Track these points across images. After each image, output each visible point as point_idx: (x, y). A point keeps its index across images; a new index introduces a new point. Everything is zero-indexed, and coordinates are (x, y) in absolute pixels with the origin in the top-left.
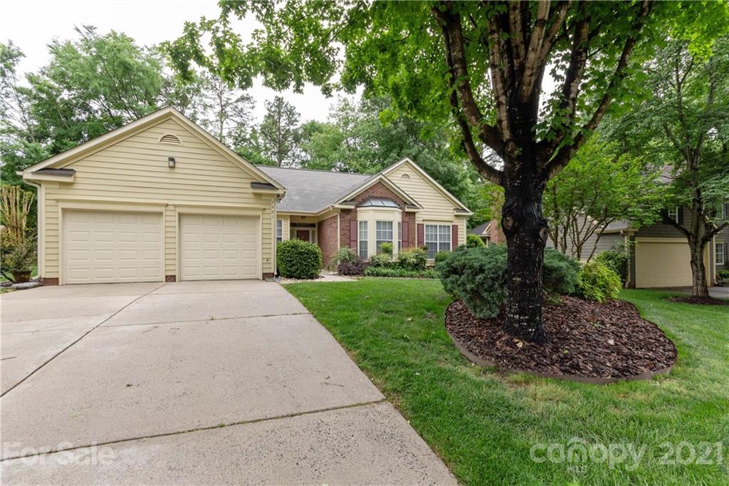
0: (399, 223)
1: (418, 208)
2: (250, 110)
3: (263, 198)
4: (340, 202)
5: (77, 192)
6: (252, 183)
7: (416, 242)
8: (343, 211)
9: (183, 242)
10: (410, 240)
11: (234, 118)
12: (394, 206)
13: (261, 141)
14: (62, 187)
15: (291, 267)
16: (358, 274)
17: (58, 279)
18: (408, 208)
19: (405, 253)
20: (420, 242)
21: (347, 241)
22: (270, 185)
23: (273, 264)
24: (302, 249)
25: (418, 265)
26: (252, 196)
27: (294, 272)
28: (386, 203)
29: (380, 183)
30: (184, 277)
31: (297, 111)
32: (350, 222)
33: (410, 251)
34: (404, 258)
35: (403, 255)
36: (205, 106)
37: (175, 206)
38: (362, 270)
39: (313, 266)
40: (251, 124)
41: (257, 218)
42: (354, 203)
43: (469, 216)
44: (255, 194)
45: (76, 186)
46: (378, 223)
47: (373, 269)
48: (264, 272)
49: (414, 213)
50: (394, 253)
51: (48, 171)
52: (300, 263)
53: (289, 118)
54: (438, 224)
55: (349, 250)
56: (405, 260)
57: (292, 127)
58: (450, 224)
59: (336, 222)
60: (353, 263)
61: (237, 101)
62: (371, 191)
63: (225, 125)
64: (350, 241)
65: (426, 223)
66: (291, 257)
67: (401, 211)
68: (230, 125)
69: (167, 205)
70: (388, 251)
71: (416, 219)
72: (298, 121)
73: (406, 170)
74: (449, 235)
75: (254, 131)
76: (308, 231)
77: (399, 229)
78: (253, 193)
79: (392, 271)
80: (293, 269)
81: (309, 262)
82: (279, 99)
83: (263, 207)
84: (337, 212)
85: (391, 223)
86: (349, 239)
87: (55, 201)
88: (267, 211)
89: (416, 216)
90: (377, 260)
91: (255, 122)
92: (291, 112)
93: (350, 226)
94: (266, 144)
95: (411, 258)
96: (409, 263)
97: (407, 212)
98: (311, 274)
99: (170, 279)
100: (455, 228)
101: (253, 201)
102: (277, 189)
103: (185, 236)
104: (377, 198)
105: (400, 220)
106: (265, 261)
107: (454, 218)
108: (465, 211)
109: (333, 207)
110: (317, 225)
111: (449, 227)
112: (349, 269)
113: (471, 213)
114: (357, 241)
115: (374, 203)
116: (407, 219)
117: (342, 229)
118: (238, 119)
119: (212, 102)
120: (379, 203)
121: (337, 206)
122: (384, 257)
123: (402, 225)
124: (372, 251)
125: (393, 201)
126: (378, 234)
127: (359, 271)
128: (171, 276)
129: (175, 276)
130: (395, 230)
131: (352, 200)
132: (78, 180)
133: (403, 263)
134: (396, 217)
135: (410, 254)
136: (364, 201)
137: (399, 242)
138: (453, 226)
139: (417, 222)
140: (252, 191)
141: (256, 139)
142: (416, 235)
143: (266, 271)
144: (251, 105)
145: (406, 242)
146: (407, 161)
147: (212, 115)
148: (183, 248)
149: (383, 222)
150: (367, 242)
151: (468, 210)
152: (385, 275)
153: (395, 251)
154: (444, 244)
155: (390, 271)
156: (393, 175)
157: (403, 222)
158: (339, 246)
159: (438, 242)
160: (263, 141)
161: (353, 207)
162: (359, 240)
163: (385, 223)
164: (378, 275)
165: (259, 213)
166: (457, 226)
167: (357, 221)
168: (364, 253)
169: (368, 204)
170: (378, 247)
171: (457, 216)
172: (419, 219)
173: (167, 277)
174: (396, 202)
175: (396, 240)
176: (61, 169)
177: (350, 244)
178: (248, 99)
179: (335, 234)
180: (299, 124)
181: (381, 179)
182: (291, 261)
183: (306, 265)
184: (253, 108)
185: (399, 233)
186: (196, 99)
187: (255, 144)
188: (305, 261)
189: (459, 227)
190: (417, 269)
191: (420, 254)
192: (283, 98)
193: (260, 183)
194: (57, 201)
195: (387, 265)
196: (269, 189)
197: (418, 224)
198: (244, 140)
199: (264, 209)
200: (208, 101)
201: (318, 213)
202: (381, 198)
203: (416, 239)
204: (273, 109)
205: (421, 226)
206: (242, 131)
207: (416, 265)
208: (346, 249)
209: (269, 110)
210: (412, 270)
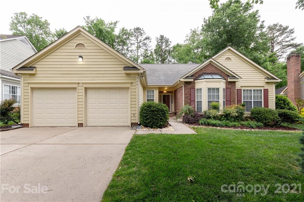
0: (224, 89)
1: (238, 79)
2: (149, 43)
3: (132, 76)
4: (184, 77)
5: (37, 79)
6: (125, 67)
7: (236, 101)
8: (186, 83)
9: (88, 104)
10: (232, 100)
11: (143, 48)
12: (220, 78)
13: (155, 56)
14: (30, 76)
15: (146, 120)
16: (194, 123)
17: (29, 124)
18: (230, 79)
19: (228, 109)
20: (239, 101)
21: (189, 101)
22: (135, 67)
23: (137, 117)
24: (154, 108)
25: (239, 117)
26: (125, 75)
27: (148, 124)
28: (215, 77)
29: (210, 64)
30: (89, 124)
31: (170, 40)
32: (190, 89)
33: (233, 108)
34: (228, 112)
35: (228, 110)
36: (132, 44)
37: (83, 83)
38: (198, 121)
39: (161, 119)
40: (150, 49)
41: (128, 88)
42: (193, 78)
43: (277, 82)
44: (127, 74)
45: (37, 76)
46: (209, 89)
47: (205, 120)
48: (132, 122)
49: (235, 82)
50: (220, 109)
51: (23, 69)
52: (152, 118)
53: (166, 44)
54: (252, 89)
55: (189, 107)
56: (229, 114)
57: (168, 48)
58: (262, 89)
59: (182, 90)
60: (192, 116)
61: (144, 40)
62: (204, 69)
63: (139, 51)
64: (191, 101)
65: (243, 88)
66: (146, 114)
67: (225, 81)
68: (141, 51)
69: (79, 83)
70: (216, 108)
71: (236, 86)
72: (170, 45)
73: (229, 55)
74: (261, 96)
75: (151, 52)
76: (169, 95)
77: (224, 93)
78: (125, 73)
79: (219, 122)
80: (147, 122)
81: (158, 117)
82: (162, 36)
83: (131, 81)
84: (183, 84)
85: (218, 89)
86: (190, 99)
87: (27, 84)
88: (134, 84)
89: (236, 84)
90: (208, 114)
91: (151, 48)
92: (167, 41)
93: (190, 92)
94: (156, 58)
95: (233, 112)
96: (232, 117)
97: (229, 82)
98: (160, 125)
99: (80, 125)
100: (266, 91)
101: (125, 78)
102: (139, 70)
103: (89, 101)
104: (208, 74)
105: (225, 87)
106: (132, 115)
107: (265, 84)
108: (275, 79)
109: (179, 80)
110: (174, 92)
111: (261, 90)
112: (189, 120)
113: (279, 80)
114: (195, 101)
115: (206, 77)
116: (229, 86)
117: (185, 94)
118: (145, 48)
119: (134, 42)
120: (210, 77)
121: (182, 80)
122: (213, 112)
123: (226, 90)
124: (205, 107)
125: (219, 75)
126: (209, 96)
127: (196, 121)
128: (81, 124)
129: (82, 124)
130: (221, 94)
131: (191, 76)
132: (38, 72)
133: (227, 116)
134: (221, 85)
135: (233, 110)
136: (200, 76)
137: (224, 101)
138: (264, 89)
139: (237, 88)
140: (124, 72)
141: (152, 56)
142: (236, 97)
143: (133, 122)
144: (150, 41)
145: (228, 101)
146: (229, 49)
147: (134, 47)
148: (88, 107)
149: (212, 89)
150: (201, 102)
151: (277, 78)
152: (214, 125)
153: (221, 108)
154: (257, 102)
155: (218, 122)
156: (219, 59)
157: (226, 88)
158: (184, 104)
159: (253, 101)
160: (155, 57)
161: (192, 80)
162: (196, 100)
163: (213, 89)
164: (209, 125)
165: (129, 85)
166: (268, 89)
167: (195, 89)
168: (200, 108)
169: (203, 77)
170: (209, 105)
171: (267, 83)
172: (238, 86)
173: (79, 124)
174: (221, 76)
175: (221, 100)
176: (30, 67)
177: (190, 103)
178: (148, 38)
179: (182, 96)
180: (171, 46)
181: (211, 61)
182: (146, 116)
183: (156, 119)
184: (150, 42)
185: (224, 95)
186: (128, 41)
187: (152, 58)
188: (156, 116)
189: (269, 90)
190: (238, 120)
191: (240, 109)
192: (163, 36)
193: (129, 67)
194: (29, 83)
195: (215, 118)
196: (134, 70)
197: (237, 89)
198: (147, 56)
199: (132, 83)
200: (132, 42)
201: (173, 85)
202: (211, 74)
203: (236, 99)
204: (159, 41)
205: (239, 91)
206: (146, 53)
207: (237, 117)
208: (188, 106)
209: (157, 42)
210: (234, 121)
